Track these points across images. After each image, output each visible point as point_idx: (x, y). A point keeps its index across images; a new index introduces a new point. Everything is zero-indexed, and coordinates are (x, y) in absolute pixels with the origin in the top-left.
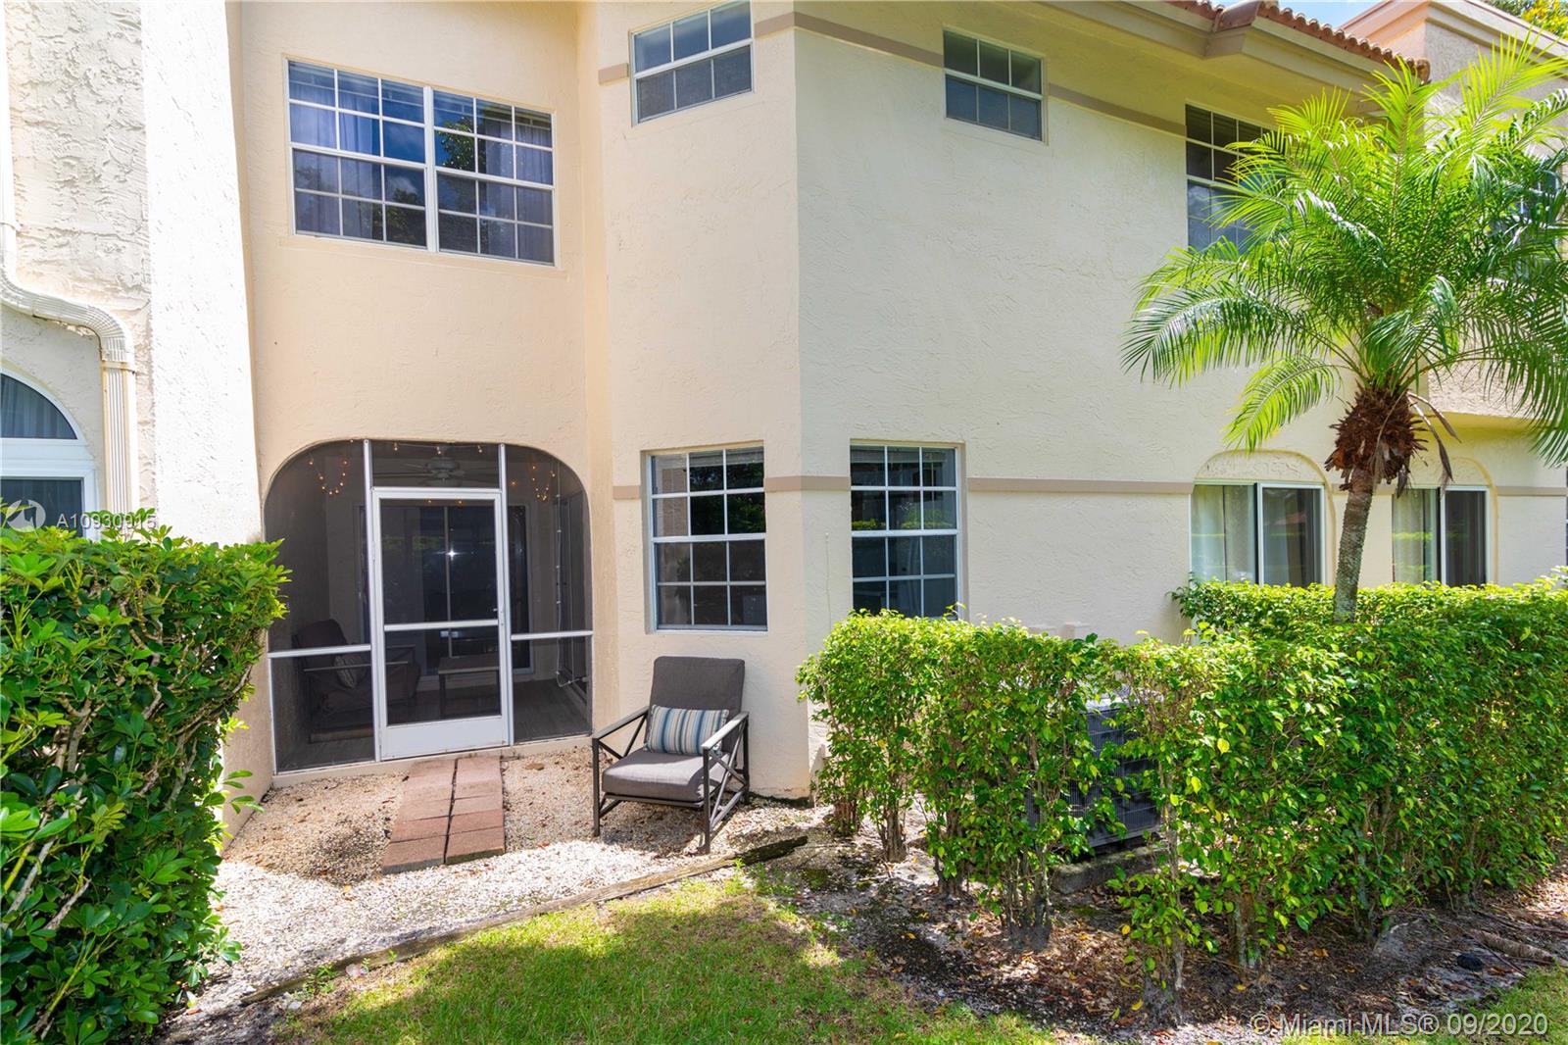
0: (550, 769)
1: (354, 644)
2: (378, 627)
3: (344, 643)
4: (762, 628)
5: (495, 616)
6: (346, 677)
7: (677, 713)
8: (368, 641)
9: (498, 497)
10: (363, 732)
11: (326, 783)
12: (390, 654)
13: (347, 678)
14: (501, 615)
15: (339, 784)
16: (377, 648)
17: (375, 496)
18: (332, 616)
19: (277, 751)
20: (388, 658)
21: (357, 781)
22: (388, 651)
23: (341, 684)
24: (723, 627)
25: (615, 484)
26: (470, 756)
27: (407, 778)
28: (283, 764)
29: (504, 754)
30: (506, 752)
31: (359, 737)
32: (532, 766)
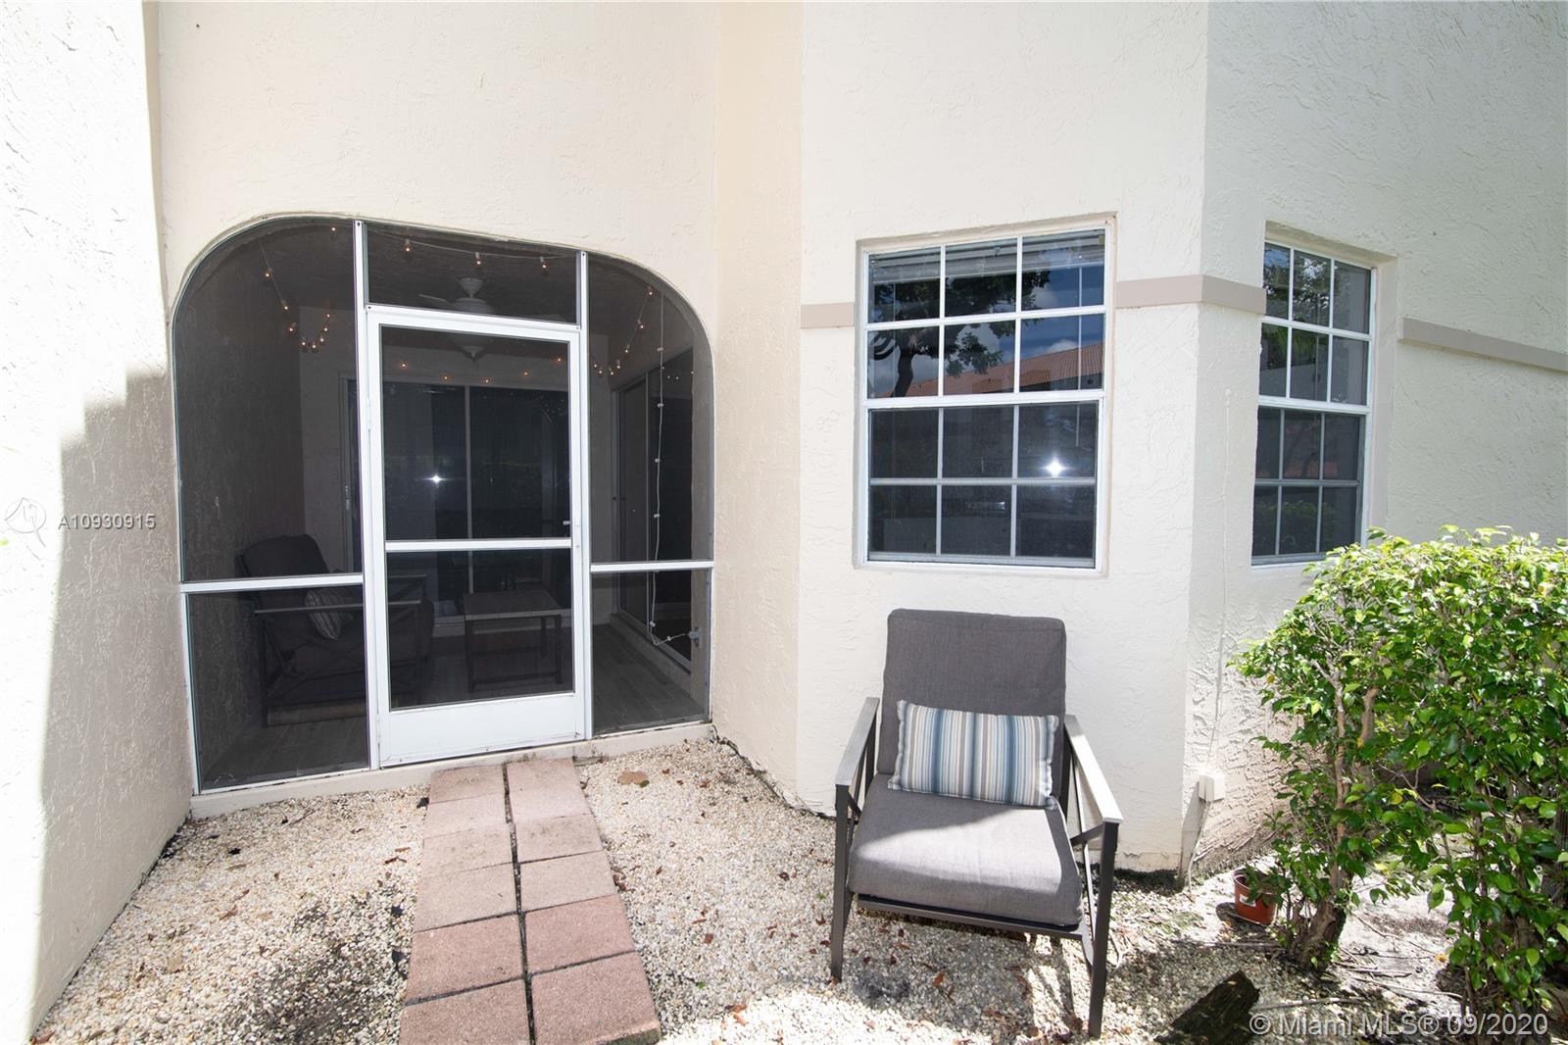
0: (658, 783)
1: (338, 571)
2: (376, 545)
3: (322, 569)
4: (1087, 562)
5: (566, 532)
6: (323, 622)
7: (956, 722)
8: (358, 567)
9: (575, 336)
10: (349, 709)
11: (285, 809)
12: (396, 588)
13: (325, 625)
14: (576, 531)
15: (309, 811)
16: (374, 581)
17: (372, 320)
18: (308, 531)
19: (199, 753)
20: (391, 596)
21: (341, 807)
22: (391, 583)
23: (317, 634)
24: (1004, 559)
25: (804, 301)
26: (525, 759)
27: (425, 802)
28: (210, 776)
29: (579, 755)
30: (582, 750)
31: (343, 718)
32: (627, 778)
